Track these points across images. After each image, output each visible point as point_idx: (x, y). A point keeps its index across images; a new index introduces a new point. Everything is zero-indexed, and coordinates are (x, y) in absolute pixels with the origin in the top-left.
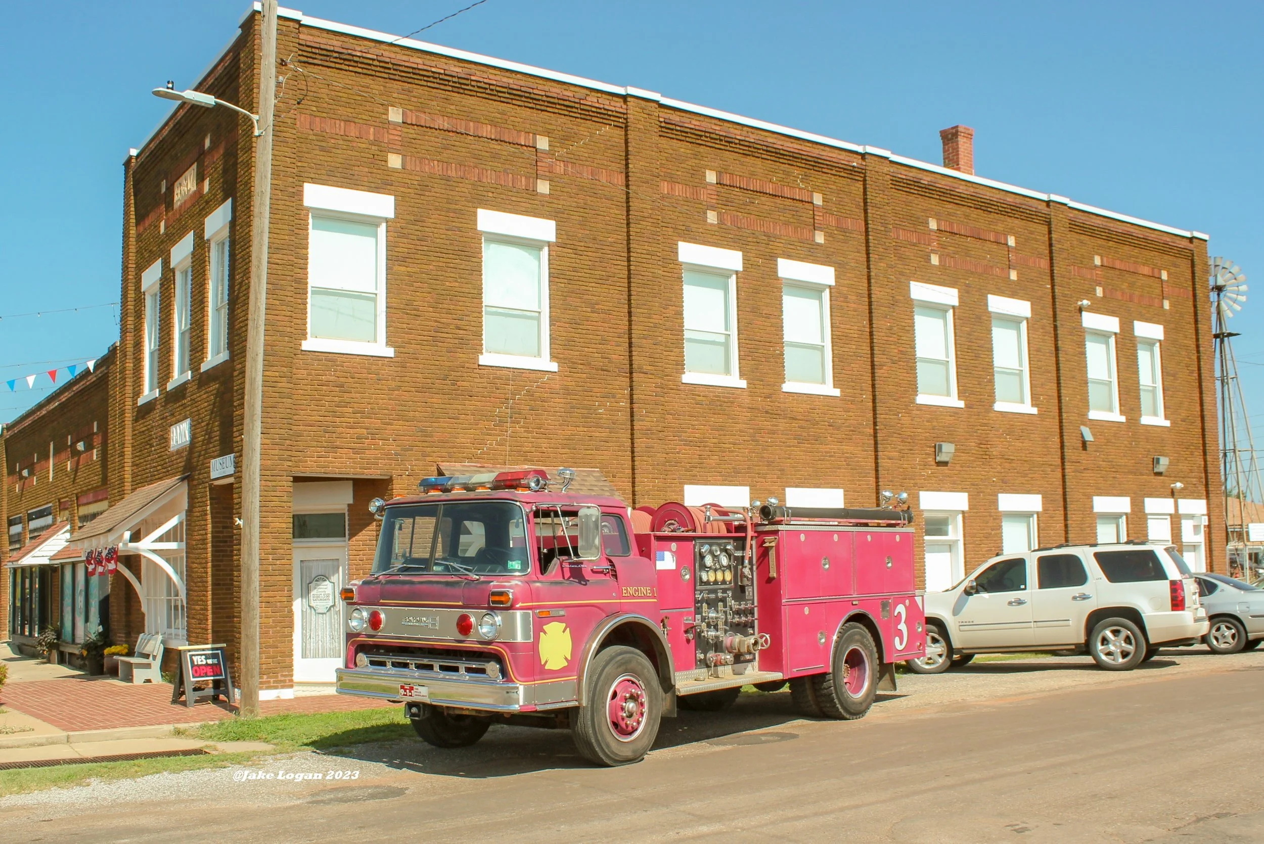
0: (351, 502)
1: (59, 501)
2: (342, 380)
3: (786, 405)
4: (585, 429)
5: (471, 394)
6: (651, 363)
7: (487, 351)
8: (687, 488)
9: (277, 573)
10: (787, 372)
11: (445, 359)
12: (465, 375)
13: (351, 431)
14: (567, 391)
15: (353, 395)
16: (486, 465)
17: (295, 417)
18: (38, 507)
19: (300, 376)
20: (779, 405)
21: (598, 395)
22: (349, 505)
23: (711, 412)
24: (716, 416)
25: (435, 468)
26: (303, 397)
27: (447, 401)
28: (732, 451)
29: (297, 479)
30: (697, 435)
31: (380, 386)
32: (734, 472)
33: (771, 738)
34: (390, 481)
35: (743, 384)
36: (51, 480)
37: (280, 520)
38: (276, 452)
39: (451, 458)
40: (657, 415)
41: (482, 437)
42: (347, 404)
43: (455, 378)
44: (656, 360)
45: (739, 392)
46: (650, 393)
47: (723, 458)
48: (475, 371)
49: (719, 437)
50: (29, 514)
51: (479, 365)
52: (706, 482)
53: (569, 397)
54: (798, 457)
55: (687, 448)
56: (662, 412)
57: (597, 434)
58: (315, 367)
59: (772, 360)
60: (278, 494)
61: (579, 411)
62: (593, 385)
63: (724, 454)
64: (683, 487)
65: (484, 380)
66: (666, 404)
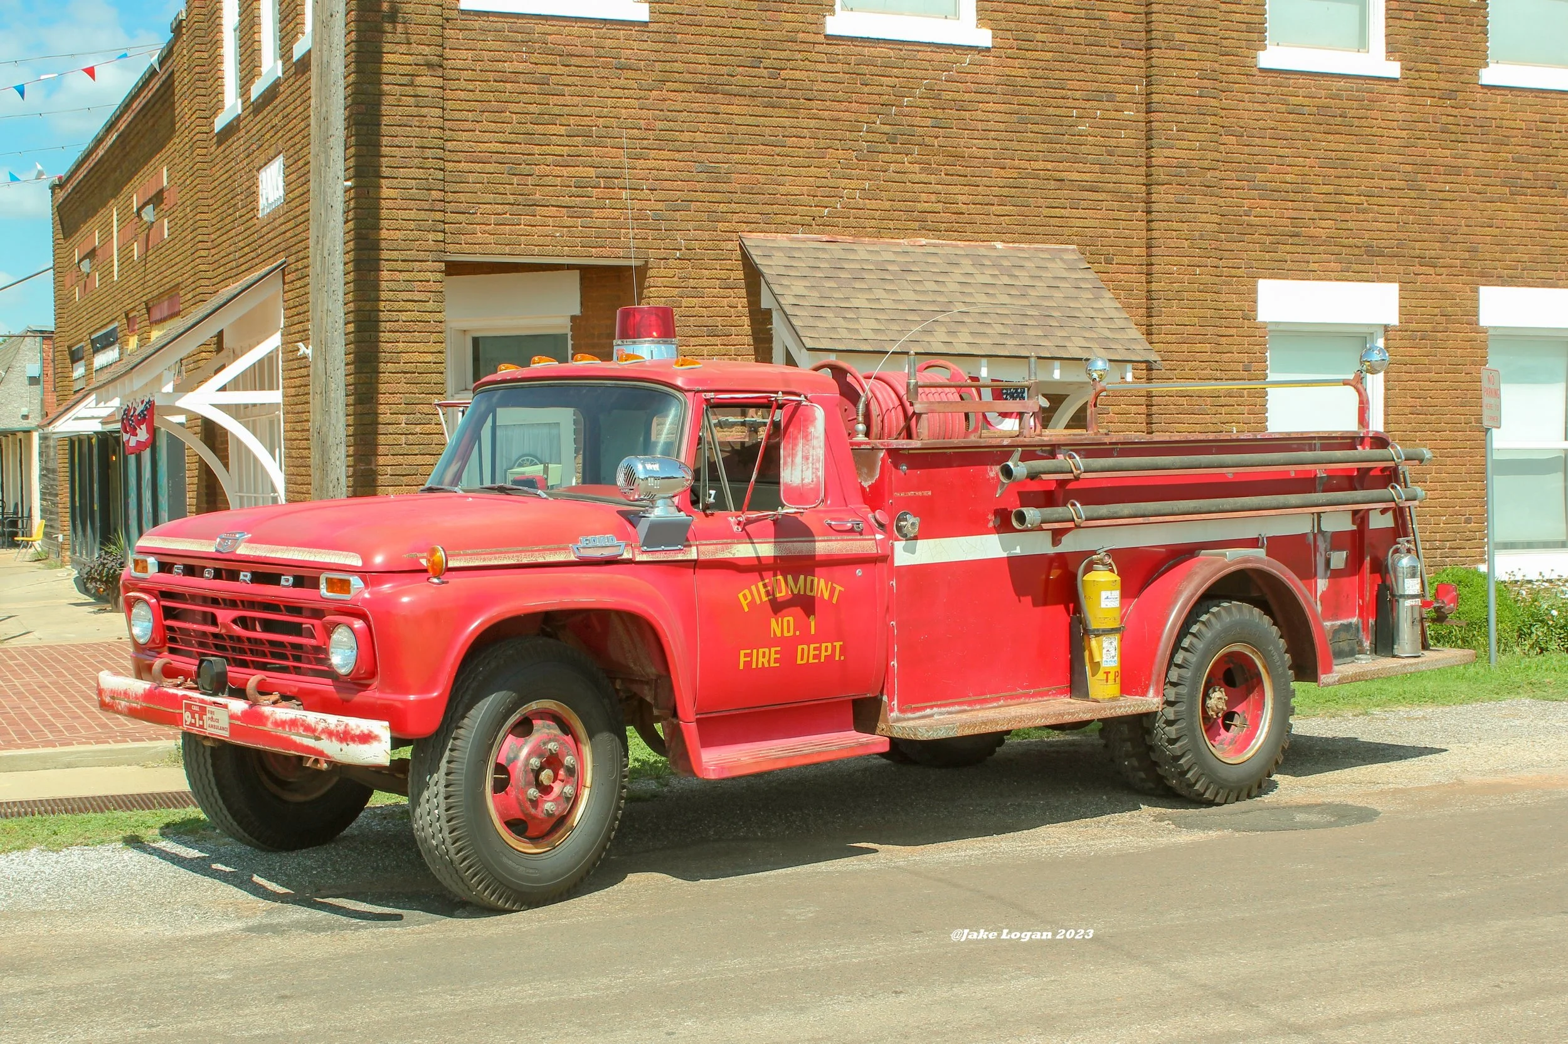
0: (577, 311)
1: (127, 315)
2: (546, 69)
3: (1489, 114)
4: (1049, 166)
5: (810, 95)
6: (1191, 29)
7: (844, 7)
8: (1266, 287)
9: (416, 449)
10: (1493, 44)
11: (755, 23)
12: (799, 56)
13: (565, 171)
14: (1011, 87)
15: (568, 100)
16: (839, 238)
17: (449, 145)
18: (102, 327)
19: (459, 64)
20: (1471, 113)
21: (1078, 95)
22: (573, 318)
23: (1322, 128)
24: (1330, 137)
25: (734, 245)
26: (465, 105)
27: (760, 110)
28: (1364, 211)
29: (454, 269)
30: (1288, 178)
31: (622, 82)
32: (1367, 252)
33: (1313, 818)
34: (642, 271)
35: (1393, 69)
36: (116, 278)
37: (422, 347)
38: (413, 214)
39: (770, 223)
40: (1201, 137)
41: (831, 182)
42: (553, 118)
43: (777, 64)
44: (1204, 22)
45: (1383, 87)
46: (1189, 91)
47: (1344, 225)
48: (818, 48)
49: (1337, 181)
50: (93, 341)
51: (827, 37)
52: (1304, 273)
53: (1015, 100)
54: (1509, 223)
55: (1267, 203)
56: (1213, 129)
57: (1075, 176)
58: (490, 44)
59: (1460, 19)
60: (417, 296)
61: (1035, 128)
62: (1067, 75)
63: (1347, 216)
64: (1255, 285)
65: (838, 67)
66: (1223, 113)
